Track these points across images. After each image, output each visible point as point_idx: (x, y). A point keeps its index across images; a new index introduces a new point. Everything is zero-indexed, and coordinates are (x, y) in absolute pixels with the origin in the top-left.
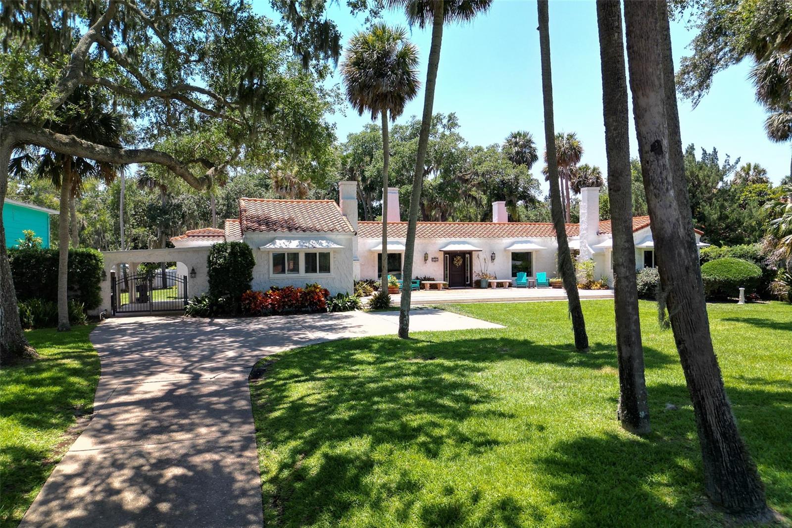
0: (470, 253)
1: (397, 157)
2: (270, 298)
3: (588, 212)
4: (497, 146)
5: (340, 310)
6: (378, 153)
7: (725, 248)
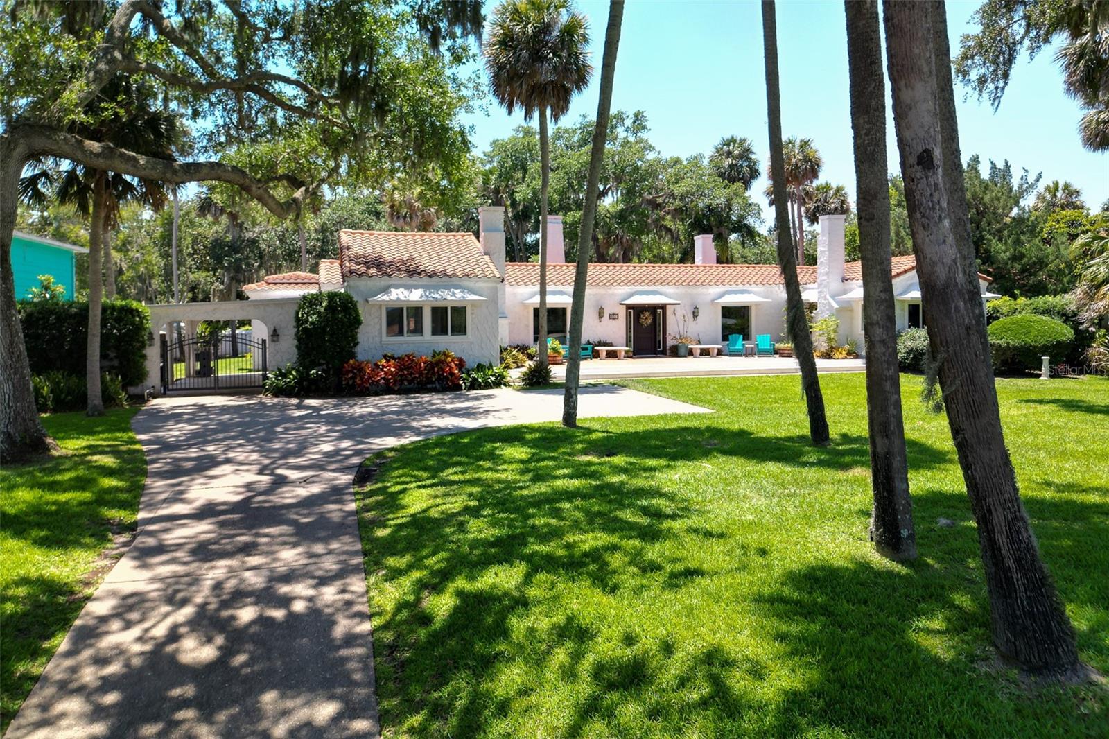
0: (663, 307)
1: (561, 173)
2: (382, 370)
3: (829, 250)
4: (702, 157)
5: (480, 388)
6: (535, 167)
7: (1022, 301)
